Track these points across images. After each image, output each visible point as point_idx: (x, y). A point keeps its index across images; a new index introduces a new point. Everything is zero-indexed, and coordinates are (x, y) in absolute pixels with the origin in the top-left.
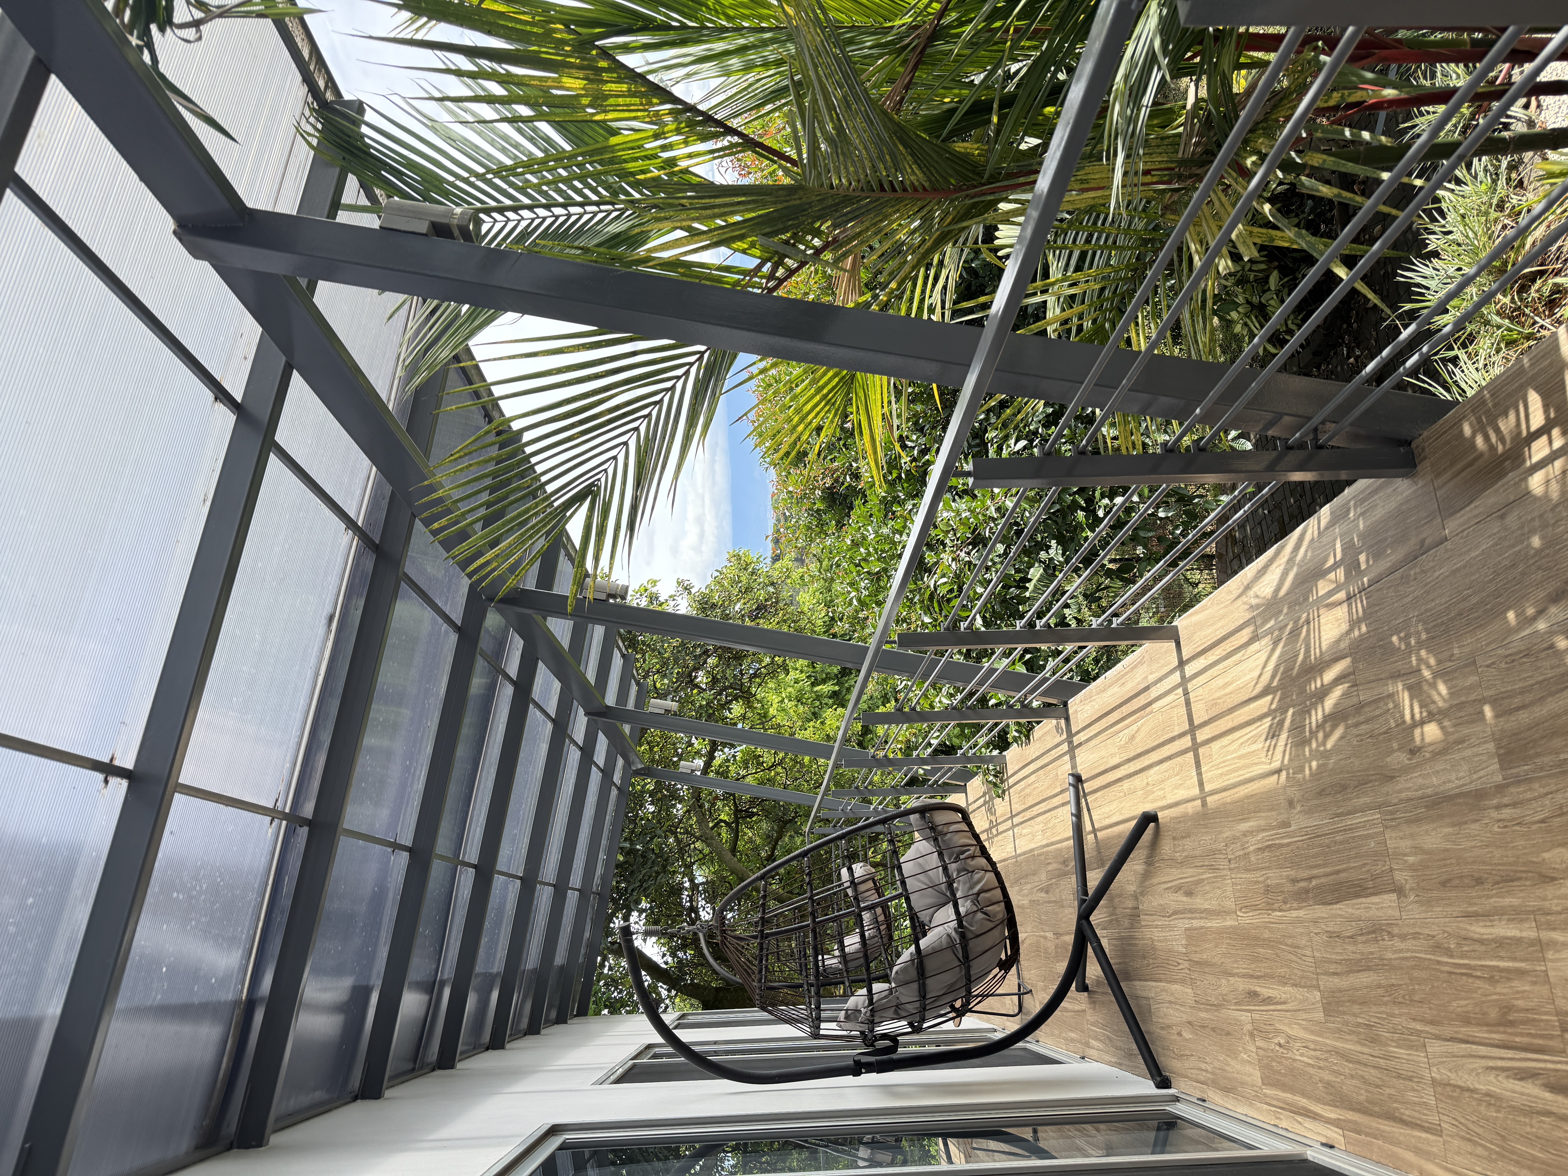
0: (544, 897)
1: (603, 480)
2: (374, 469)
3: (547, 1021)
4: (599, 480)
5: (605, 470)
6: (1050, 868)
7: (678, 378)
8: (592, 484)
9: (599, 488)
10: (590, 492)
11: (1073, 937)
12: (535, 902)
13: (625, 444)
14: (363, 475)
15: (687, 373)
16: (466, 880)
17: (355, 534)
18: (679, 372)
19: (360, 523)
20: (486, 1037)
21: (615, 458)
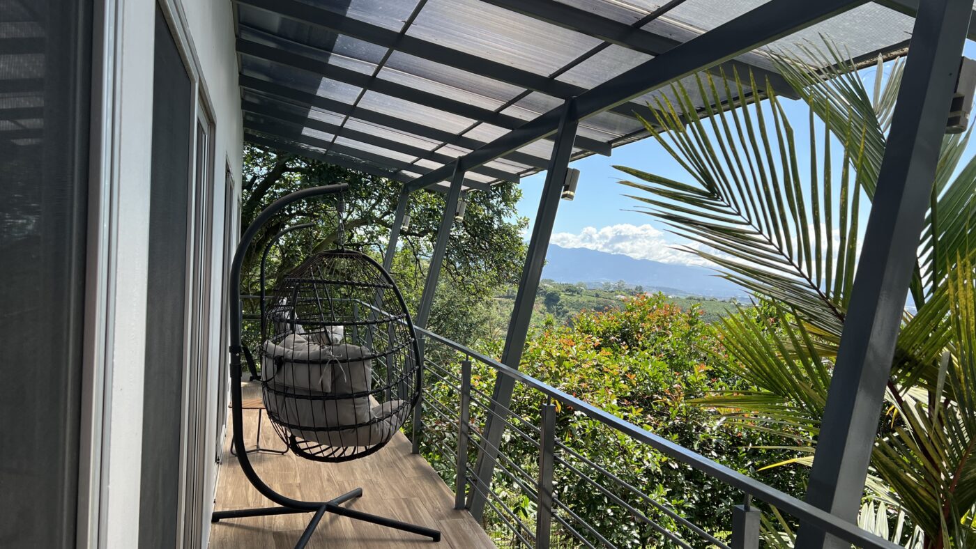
0: (336, 119)
1: (722, 203)
2: (704, 32)
3: (247, 114)
4: (722, 200)
5: (730, 206)
6: (346, 485)
7: (799, 269)
8: (719, 194)
9: (716, 199)
10: (713, 192)
11: (300, 500)
12: (334, 113)
13: (750, 223)
14: (696, 21)
15: (803, 276)
16: (367, 69)
17: (654, 13)
18: (804, 270)
19: (660, 17)
20: (247, 73)
21: (739, 214)
